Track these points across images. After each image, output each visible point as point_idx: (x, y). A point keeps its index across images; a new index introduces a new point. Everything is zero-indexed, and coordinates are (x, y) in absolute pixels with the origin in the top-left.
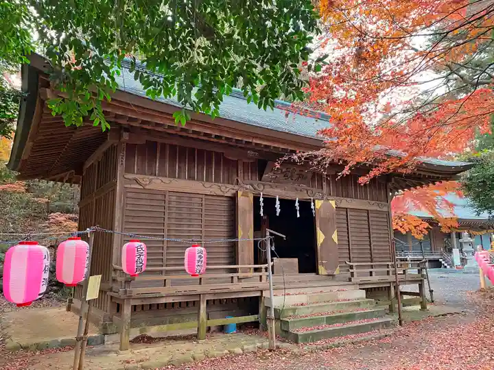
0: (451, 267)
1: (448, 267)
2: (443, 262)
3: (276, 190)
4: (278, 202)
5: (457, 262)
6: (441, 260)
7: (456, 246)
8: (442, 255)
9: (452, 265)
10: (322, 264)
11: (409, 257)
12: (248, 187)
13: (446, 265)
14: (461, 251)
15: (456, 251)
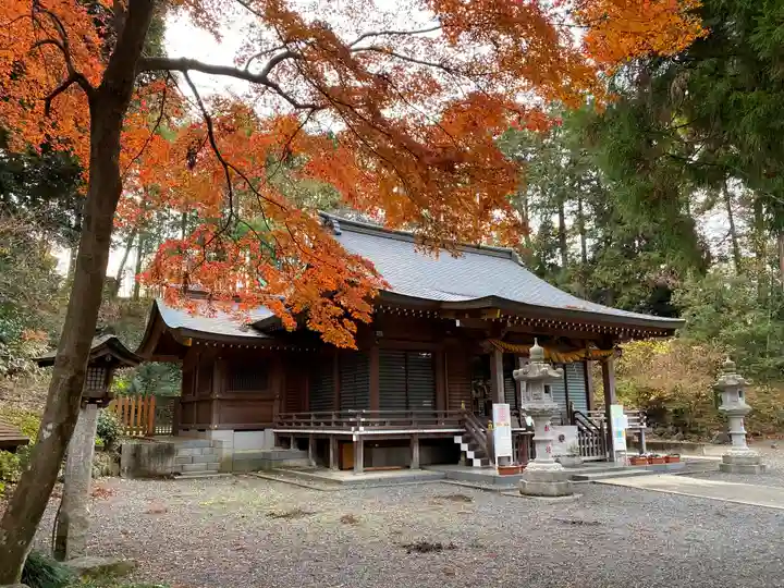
0: (485, 464)
1: (477, 463)
2: (464, 447)
5: (503, 445)
6: (458, 440)
7: (501, 394)
8: (461, 423)
9: (487, 455)
11: (358, 433)
13: (470, 455)
14: (516, 412)
15: (501, 411)
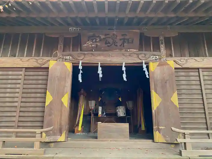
3: (99, 58)
4: (100, 69)
10: (159, 130)
12: (68, 57)
